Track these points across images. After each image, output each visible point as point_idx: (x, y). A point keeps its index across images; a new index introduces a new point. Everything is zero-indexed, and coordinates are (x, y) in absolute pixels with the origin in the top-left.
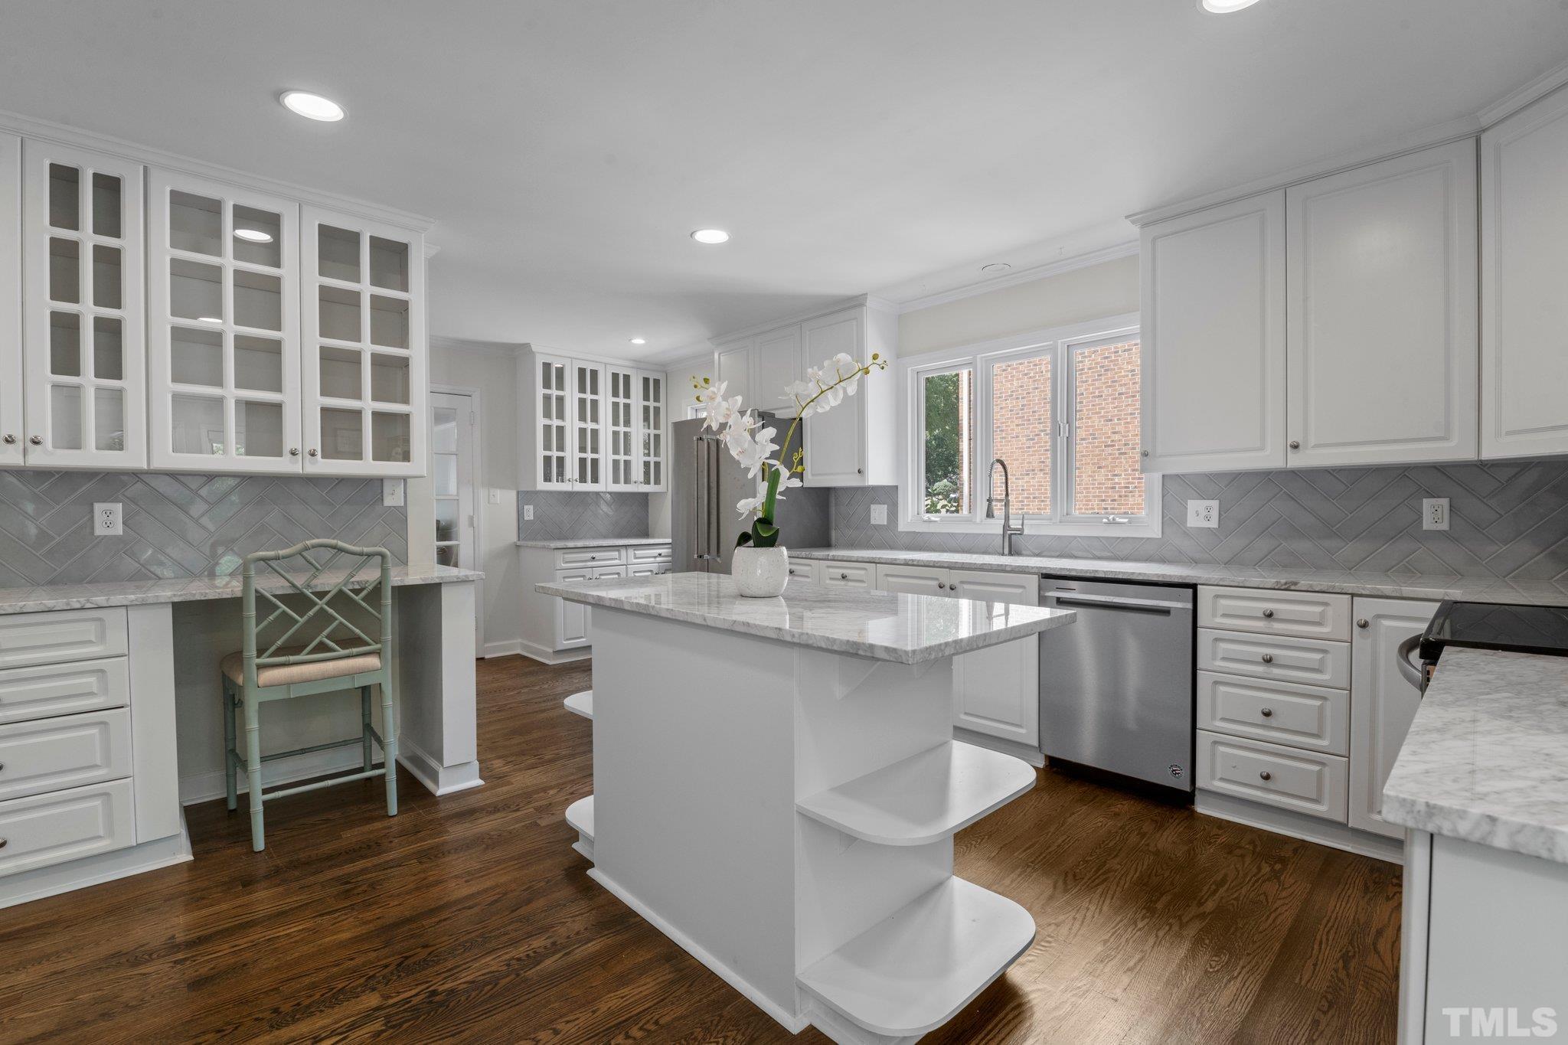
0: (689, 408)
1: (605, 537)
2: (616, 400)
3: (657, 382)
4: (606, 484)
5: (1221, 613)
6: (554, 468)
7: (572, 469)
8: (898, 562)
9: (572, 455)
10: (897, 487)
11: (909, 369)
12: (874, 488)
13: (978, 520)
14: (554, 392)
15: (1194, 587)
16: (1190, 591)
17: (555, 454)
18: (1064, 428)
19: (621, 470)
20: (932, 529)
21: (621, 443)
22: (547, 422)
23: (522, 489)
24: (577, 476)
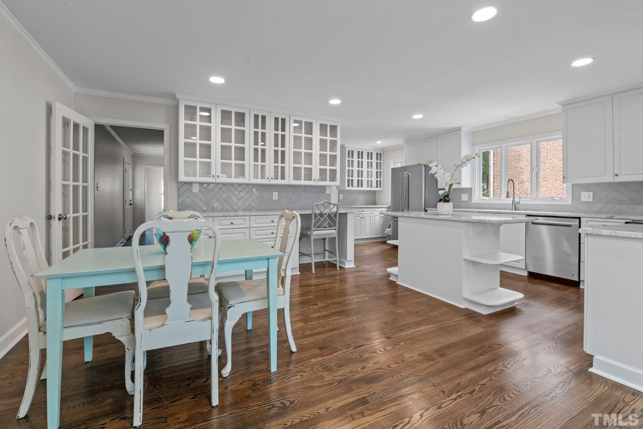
0: (392, 162)
1: (363, 205)
2: (368, 160)
3: (380, 154)
4: (365, 188)
5: (589, 226)
6: (350, 183)
7: (355, 183)
8: (475, 211)
9: (355, 179)
10: (472, 188)
11: (476, 149)
12: (463, 189)
13: (503, 199)
14: (351, 159)
15: (580, 218)
16: (578, 220)
17: (351, 178)
18: (535, 168)
19: (370, 184)
20: (485, 202)
21: (369, 174)
22: (349, 168)
23: (340, 189)
24: (357, 185)
